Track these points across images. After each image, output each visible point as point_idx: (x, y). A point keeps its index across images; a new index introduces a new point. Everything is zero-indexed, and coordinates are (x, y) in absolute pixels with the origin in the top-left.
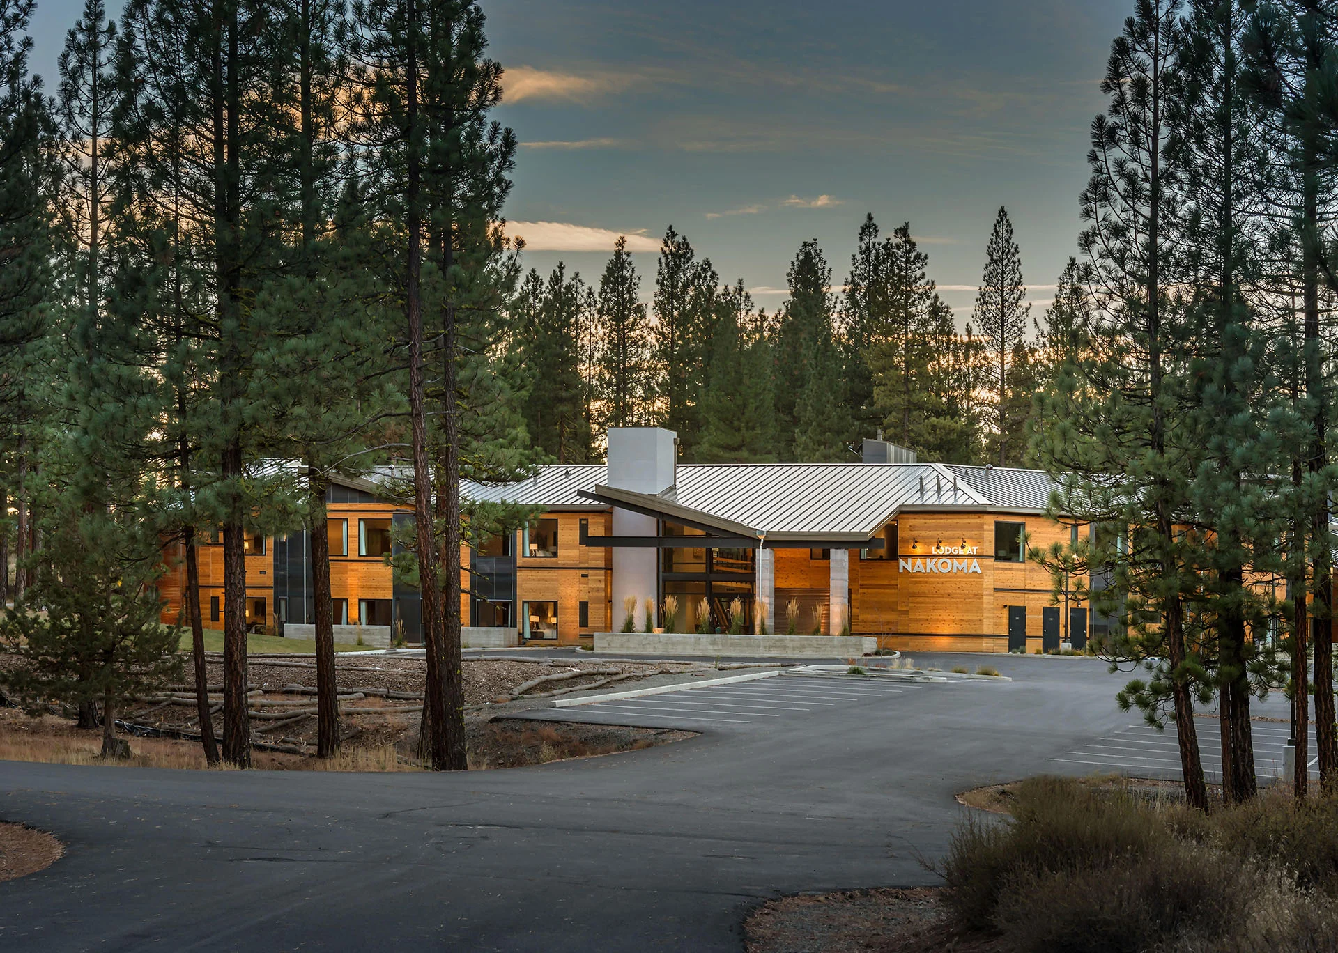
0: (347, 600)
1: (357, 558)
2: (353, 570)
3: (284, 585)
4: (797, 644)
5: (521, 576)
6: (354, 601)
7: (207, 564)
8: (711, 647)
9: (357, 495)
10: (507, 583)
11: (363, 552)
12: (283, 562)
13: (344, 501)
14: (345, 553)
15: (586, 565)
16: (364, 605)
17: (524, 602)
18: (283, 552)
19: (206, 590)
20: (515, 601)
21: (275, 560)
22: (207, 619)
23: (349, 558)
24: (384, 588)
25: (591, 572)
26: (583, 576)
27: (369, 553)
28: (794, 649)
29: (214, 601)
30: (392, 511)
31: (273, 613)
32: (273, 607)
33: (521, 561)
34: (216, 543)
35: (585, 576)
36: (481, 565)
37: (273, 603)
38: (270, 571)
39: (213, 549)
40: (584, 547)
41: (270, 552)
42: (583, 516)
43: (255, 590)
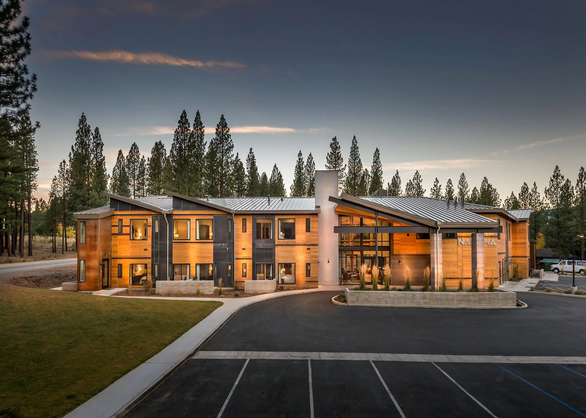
0: (189, 264)
1: (195, 241)
2: (193, 248)
3: (157, 256)
4: (476, 298)
5: (278, 250)
6: (193, 265)
7: (116, 246)
8: (422, 301)
9: (195, 206)
10: (270, 254)
11: (198, 238)
12: (156, 244)
13: (188, 209)
14: (189, 238)
15: (309, 243)
16: (198, 267)
17: (279, 264)
18: (156, 238)
19: (116, 260)
20: (275, 263)
21: (152, 243)
22: (115, 277)
23: (191, 241)
24: (208, 257)
25: (311, 247)
26: (308, 249)
27: (201, 238)
28: (475, 302)
29: (120, 266)
30: (213, 215)
31: (151, 272)
32: (151, 269)
33: (277, 242)
34: (121, 233)
35: (309, 249)
36: (257, 244)
37: (151, 267)
38: (150, 249)
39: (119, 237)
40: (308, 233)
41: (150, 238)
42: (308, 217)
43: (141, 260)
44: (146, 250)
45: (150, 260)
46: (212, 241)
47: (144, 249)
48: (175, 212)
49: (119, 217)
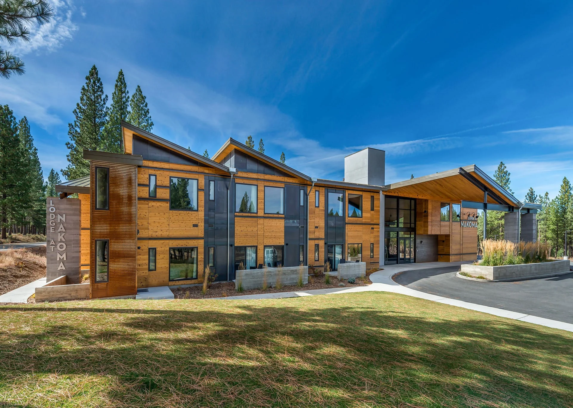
0: (256, 247)
1: (263, 215)
2: (260, 224)
3: (212, 236)
5: (348, 228)
6: (261, 247)
10: (341, 233)
12: (211, 217)
15: (373, 223)
17: (348, 244)
18: (211, 209)
19: (145, 241)
20: (345, 244)
21: (205, 216)
22: (144, 270)
23: (258, 215)
24: (279, 238)
29: (153, 251)
30: (284, 182)
31: (203, 259)
32: (203, 254)
33: (347, 219)
34: (153, 198)
35: (373, 228)
36: (329, 222)
37: (203, 251)
38: (202, 225)
39: (151, 203)
40: (372, 212)
41: (202, 208)
42: (372, 194)
43: (188, 241)
44: (195, 226)
45: (202, 242)
46: (283, 216)
47: (192, 224)
48: (240, 174)
49: (151, 172)
